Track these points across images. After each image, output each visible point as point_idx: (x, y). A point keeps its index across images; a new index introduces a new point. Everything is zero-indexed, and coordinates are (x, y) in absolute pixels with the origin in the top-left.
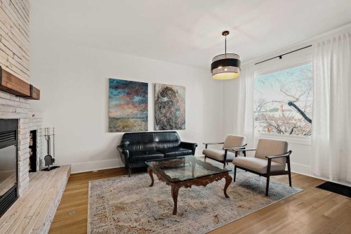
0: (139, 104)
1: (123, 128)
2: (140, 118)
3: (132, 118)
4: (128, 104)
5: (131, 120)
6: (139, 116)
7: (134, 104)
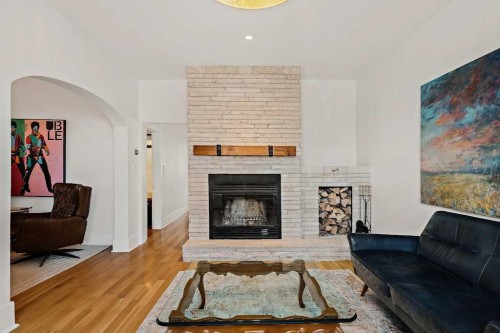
0: (477, 130)
1: (442, 197)
2: (480, 172)
3: (460, 172)
4: (451, 133)
5: (458, 177)
6: (476, 165)
7: (463, 131)
